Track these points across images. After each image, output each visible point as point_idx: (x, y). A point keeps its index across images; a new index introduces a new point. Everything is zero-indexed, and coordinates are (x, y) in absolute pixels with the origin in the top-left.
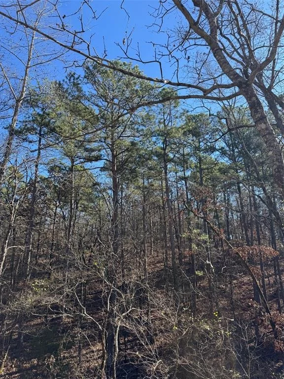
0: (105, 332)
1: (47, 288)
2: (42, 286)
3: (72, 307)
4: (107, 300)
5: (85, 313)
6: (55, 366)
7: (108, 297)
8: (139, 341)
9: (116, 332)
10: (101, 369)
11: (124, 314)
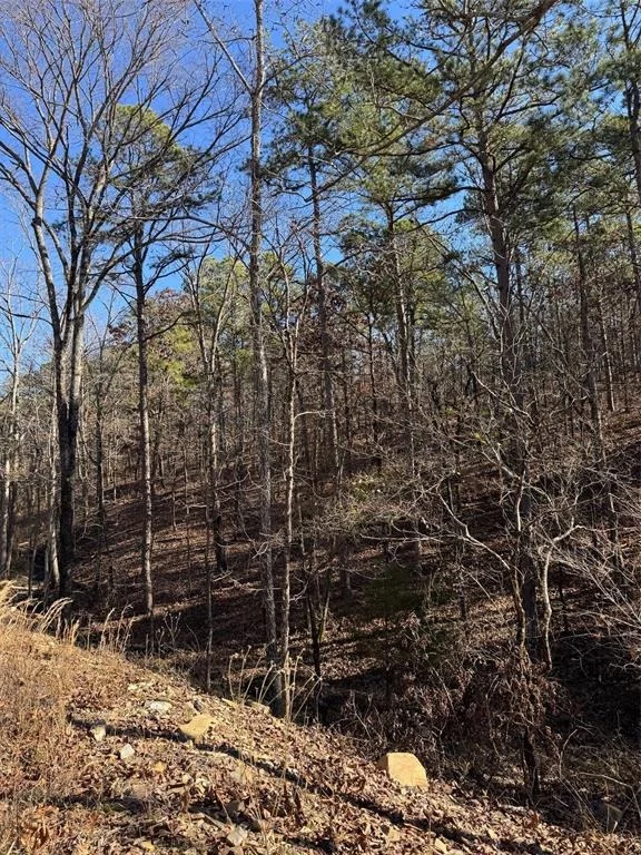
0: (519, 575)
1: (381, 488)
2: (371, 486)
3: (439, 523)
4: (514, 509)
5: (468, 535)
6: (420, 633)
7: (516, 504)
8: (601, 593)
9: (542, 575)
10: (519, 644)
11: (557, 539)
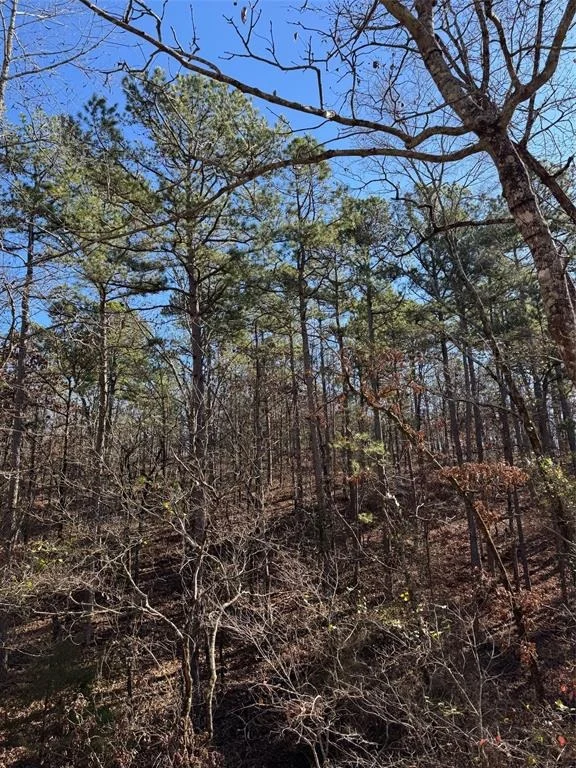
0: (191, 643)
1: (64, 557)
2: (54, 555)
3: (121, 595)
4: (193, 578)
5: (147, 605)
6: (85, 716)
7: (194, 572)
8: (261, 656)
9: (211, 641)
10: (184, 715)
11: (226, 604)
